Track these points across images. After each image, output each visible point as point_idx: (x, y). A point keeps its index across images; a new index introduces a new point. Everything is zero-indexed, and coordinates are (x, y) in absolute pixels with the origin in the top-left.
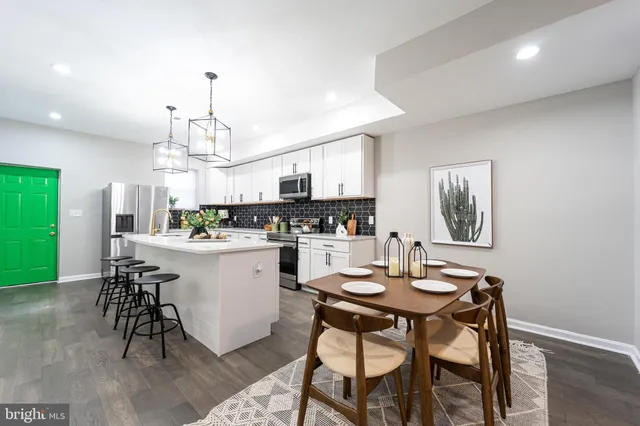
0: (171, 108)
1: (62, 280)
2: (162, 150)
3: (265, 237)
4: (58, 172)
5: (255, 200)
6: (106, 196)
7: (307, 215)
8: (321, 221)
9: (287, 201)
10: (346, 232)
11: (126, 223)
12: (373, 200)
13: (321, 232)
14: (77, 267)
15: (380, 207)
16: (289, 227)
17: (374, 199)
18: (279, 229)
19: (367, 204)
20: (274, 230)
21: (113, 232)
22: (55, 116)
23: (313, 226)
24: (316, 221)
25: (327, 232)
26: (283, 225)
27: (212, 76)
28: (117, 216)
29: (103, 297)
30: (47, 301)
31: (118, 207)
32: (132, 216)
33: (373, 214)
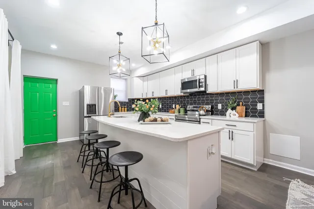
0: (120, 34)
1: (60, 141)
2: (115, 61)
3: (174, 117)
4: (57, 80)
5: (163, 95)
6: (81, 94)
7: (199, 104)
8: (212, 108)
9: (185, 95)
10: (237, 115)
11: (92, 109)
12: (262, 91)
13: (212, 114)
14: (67, 135)
16: (186, 111)
18: (179, 112)
19: (256, 95)
20: (177, 114)
21: (85, 114)
22: (54, 47)
23: (207, 111)
24: (209, 107)
25: (217, 114)
26: (182, 110)
28: (88, 105)
31: (87, 101)
32: (95, 105)
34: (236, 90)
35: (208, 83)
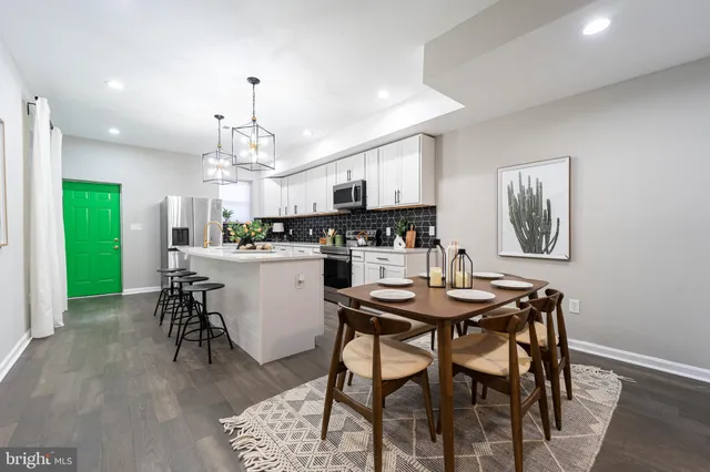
0: (219, 117)
1: (126, 292)
2: (211, 161)
3: (318, 250)
4: (119, 186)
5: (310, 212)
6: (163, 210)
7: (363, 226)
8: (379, 233)
9: (342, 212)
10: (404, 244)
11: (182, 237)
12: (433, 209)
13: (378, 245)
14: (139, 283)
15: (441, 217)
16: (344, 240)
17: (435, 207)
18: (334, 242)
19: (428, 213)
20: (329, 244)
21: (170, 245)
22: (114, 131)
23: (369, 239)
24: (372, 233)
25: (385, 245)
26: (338, 241)
27: (254, 81)
28: (174, 230)
29: (160, 307)
30: (112, 310)
31: (175, 221)
32: (187, 230)
33: (434, 224)
34: (397, 206)
35: (368, 194)
